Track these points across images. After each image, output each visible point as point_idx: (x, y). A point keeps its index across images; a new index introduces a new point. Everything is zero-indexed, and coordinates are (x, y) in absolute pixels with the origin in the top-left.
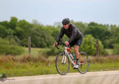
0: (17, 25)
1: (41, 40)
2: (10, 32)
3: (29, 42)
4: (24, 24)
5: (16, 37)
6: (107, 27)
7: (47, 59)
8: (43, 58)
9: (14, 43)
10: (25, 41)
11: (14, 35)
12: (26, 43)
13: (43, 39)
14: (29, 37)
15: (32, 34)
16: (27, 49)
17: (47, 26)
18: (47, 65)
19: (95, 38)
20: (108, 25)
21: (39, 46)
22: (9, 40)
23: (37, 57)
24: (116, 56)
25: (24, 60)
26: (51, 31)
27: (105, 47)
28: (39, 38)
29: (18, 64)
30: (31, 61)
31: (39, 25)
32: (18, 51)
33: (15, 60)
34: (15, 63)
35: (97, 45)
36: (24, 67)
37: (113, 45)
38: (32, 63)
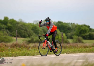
0: (8, 22)
1: (24, 33)
2: (4, 27)
3: (16, 34)
4: (13, 21)
5: (7, 30)
6: (69, 24)
7: (28, 45)
8: (26, 45)
9: (6, 35)
10: (14, 33)
11: (6, 29)
12: (14, 34)
13: (26, 32)
14: (16, 30)
15: (19, 29)
16: (15, 38)
17: (29, 23)
18: (28, 49)
19: (61, 31)
20: (69, 23)
21: (23, 36)
22: (3, 32)
23: (21, 44)
24: (75, 44)
25: (12, 46)
26: (31, 27)
27: (67, 38)
28: (23, 31)
29: (9, 48)
30: (17, 46)
31: (23, 22)
32: (8, 40)
33: (6, 46)
34: (6, 48)
35: (62, 36)
36: (13, 51)
37: (73, 36)
38: (18, 48)
